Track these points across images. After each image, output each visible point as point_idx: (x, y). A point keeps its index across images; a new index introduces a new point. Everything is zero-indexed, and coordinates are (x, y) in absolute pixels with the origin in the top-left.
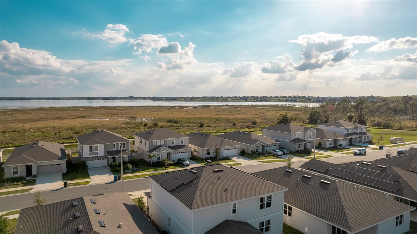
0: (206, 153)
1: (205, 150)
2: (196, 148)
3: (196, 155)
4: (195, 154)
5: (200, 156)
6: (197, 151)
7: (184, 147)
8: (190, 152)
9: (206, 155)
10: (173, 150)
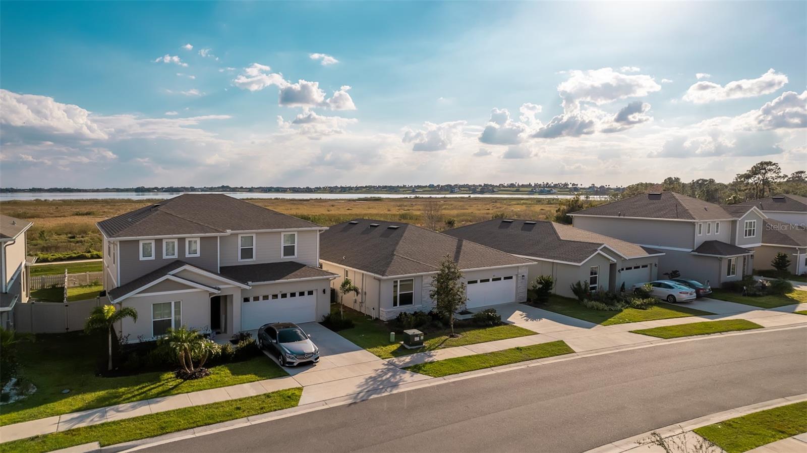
0: (395, 298)
1: (393, 284)
2: (351, 277)
3: (350, 305)
4: (348, 299)
5: (369, 309)
6: (356, 290)
7: (297, 272)
8: (324, 291)
9: (395, 304)
10: (244, 282)
